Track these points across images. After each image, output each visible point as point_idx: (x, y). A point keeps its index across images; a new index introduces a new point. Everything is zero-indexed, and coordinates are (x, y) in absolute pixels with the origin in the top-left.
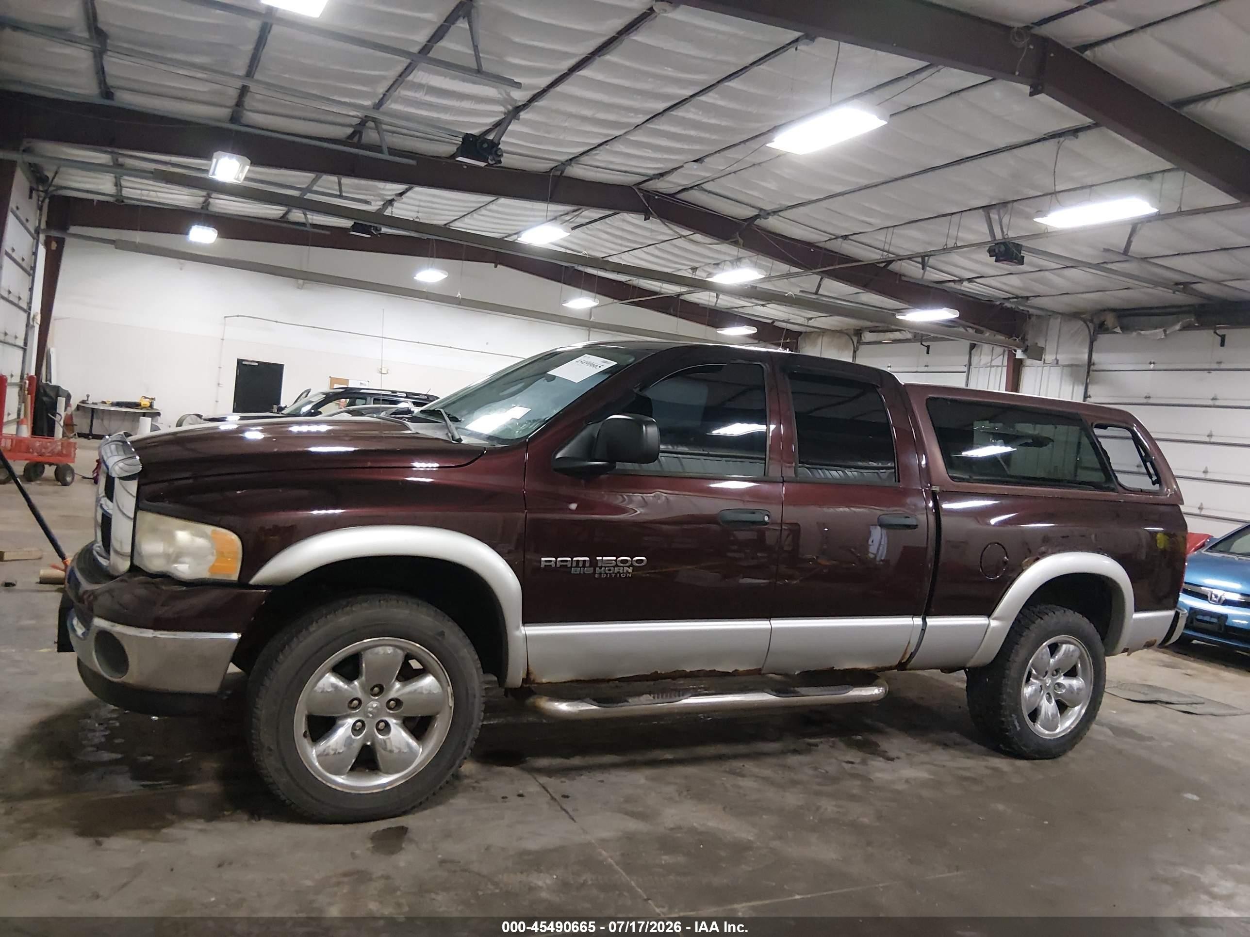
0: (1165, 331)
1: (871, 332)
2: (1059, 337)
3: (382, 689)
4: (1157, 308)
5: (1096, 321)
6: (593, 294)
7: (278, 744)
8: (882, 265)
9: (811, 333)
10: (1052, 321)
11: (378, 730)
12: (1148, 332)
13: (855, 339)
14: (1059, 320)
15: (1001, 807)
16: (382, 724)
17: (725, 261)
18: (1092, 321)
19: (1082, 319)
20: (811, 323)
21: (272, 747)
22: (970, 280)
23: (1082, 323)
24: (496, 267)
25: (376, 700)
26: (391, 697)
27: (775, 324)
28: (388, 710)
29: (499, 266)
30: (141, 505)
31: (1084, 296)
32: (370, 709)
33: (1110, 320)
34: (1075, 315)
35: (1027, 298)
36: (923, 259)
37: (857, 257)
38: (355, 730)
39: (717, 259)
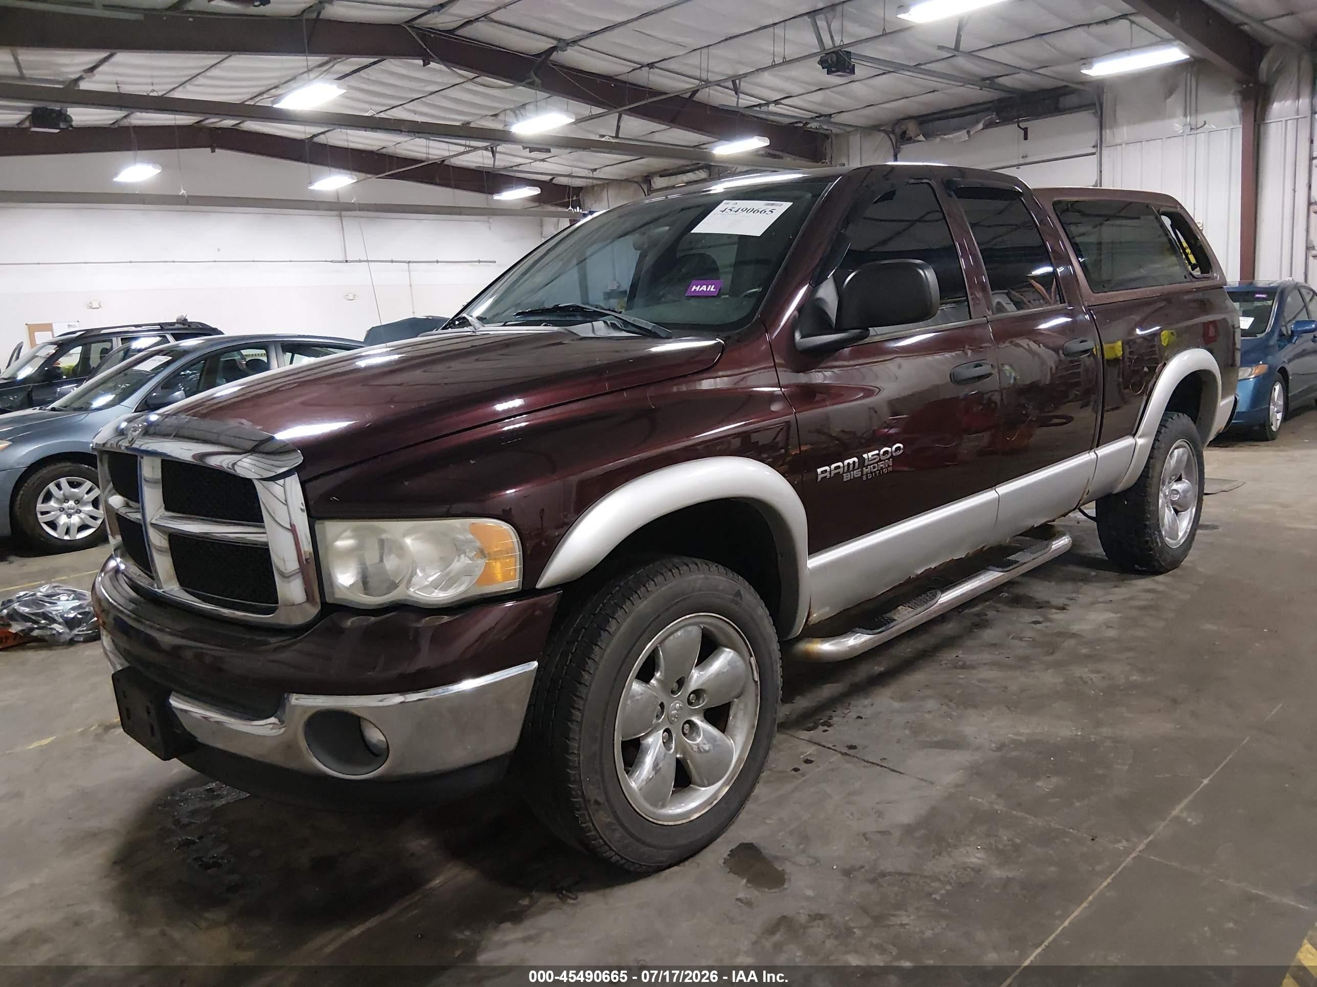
0: (968, 132)
1: (661, 176)
2: (861, 154)
3: (681, 683)
4: (955, 109)
5: (898, 131)
6: (349, 172)
7: (606, 793)
8: (687, 95)
9: (593, 186)
10: (851, 138)
11: (684, 734)
12: (951, 136)
13: (645, 187)
14: (859, 136)
15: (1209, 627)
16: (687, 726)
17: (505, 110)
18: (893, 132)
19: (884, 131)
20: (596, 174)
21: (599, 799)
22: (776, 102)
23: (883, 134)
24: (213, 151)
25: (677, 699)
26: (691, 690)
27: (555, 181)
28: (690, 707)
29: (216, 150)
30: (313, 513)
31: (886, 105)
32: (674, 712)
33: (911, 128)
34: (875, 128)
35: (830, 115)
36: (735, 84)
37: (662, 89)
38: (667, 743)
39: (497, 108)
